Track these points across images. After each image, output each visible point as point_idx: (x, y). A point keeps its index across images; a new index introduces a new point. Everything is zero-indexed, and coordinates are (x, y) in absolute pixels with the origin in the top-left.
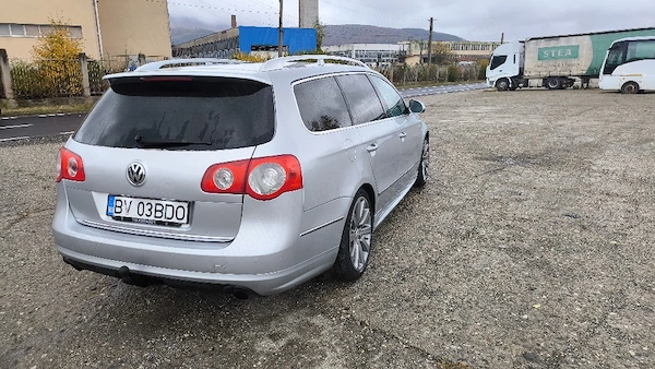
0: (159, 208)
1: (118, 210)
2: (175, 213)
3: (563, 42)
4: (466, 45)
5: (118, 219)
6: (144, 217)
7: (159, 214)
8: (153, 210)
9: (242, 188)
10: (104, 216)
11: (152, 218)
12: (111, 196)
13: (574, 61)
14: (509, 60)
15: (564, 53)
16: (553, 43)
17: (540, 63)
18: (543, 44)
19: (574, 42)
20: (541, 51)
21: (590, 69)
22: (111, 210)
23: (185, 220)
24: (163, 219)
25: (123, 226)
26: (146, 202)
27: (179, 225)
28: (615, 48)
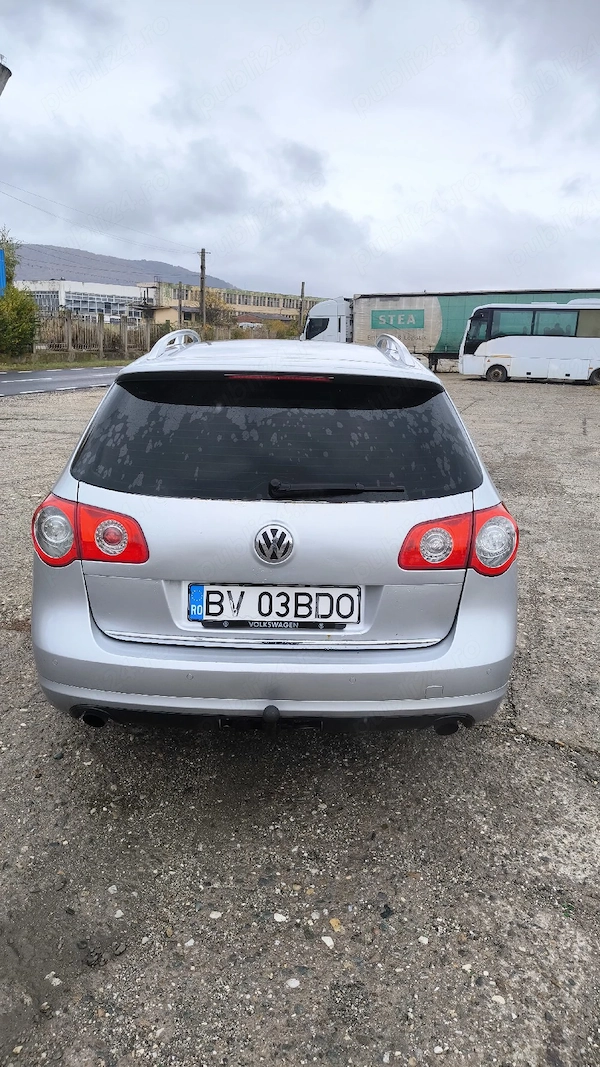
0: (303, 600)
1: (214, 609)
2: (335, 606)
3: (403, 304)
4: (245, 298)
5: (219, 625)
6: (273, 617)
7: (303, 611)
8: (291, 605)
9: (464, 558)
10: (183, 623)
11: (290, 617)
12: (194, 587)
13: (419, 333)
14: (332, 325)
15: (405, 320)
16: (390, 305)
17: (374, 332)
18: (377, 305)
19: (418, 303)
20: (375, 315)
21: (440, 345)
22: (199, 610)
23: (354, 618)
24: (312, 619)
25: (230, 638)
26: (274, 591)
27: (341, 626)
28: (479, 317)
